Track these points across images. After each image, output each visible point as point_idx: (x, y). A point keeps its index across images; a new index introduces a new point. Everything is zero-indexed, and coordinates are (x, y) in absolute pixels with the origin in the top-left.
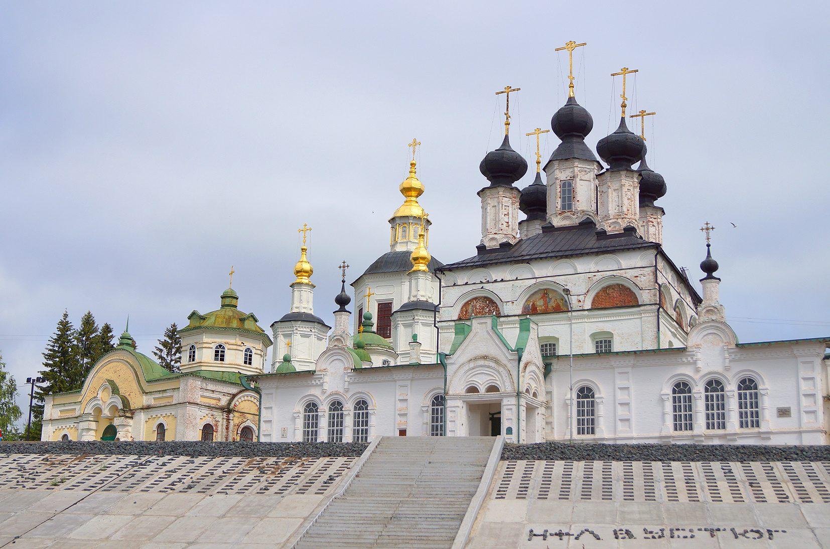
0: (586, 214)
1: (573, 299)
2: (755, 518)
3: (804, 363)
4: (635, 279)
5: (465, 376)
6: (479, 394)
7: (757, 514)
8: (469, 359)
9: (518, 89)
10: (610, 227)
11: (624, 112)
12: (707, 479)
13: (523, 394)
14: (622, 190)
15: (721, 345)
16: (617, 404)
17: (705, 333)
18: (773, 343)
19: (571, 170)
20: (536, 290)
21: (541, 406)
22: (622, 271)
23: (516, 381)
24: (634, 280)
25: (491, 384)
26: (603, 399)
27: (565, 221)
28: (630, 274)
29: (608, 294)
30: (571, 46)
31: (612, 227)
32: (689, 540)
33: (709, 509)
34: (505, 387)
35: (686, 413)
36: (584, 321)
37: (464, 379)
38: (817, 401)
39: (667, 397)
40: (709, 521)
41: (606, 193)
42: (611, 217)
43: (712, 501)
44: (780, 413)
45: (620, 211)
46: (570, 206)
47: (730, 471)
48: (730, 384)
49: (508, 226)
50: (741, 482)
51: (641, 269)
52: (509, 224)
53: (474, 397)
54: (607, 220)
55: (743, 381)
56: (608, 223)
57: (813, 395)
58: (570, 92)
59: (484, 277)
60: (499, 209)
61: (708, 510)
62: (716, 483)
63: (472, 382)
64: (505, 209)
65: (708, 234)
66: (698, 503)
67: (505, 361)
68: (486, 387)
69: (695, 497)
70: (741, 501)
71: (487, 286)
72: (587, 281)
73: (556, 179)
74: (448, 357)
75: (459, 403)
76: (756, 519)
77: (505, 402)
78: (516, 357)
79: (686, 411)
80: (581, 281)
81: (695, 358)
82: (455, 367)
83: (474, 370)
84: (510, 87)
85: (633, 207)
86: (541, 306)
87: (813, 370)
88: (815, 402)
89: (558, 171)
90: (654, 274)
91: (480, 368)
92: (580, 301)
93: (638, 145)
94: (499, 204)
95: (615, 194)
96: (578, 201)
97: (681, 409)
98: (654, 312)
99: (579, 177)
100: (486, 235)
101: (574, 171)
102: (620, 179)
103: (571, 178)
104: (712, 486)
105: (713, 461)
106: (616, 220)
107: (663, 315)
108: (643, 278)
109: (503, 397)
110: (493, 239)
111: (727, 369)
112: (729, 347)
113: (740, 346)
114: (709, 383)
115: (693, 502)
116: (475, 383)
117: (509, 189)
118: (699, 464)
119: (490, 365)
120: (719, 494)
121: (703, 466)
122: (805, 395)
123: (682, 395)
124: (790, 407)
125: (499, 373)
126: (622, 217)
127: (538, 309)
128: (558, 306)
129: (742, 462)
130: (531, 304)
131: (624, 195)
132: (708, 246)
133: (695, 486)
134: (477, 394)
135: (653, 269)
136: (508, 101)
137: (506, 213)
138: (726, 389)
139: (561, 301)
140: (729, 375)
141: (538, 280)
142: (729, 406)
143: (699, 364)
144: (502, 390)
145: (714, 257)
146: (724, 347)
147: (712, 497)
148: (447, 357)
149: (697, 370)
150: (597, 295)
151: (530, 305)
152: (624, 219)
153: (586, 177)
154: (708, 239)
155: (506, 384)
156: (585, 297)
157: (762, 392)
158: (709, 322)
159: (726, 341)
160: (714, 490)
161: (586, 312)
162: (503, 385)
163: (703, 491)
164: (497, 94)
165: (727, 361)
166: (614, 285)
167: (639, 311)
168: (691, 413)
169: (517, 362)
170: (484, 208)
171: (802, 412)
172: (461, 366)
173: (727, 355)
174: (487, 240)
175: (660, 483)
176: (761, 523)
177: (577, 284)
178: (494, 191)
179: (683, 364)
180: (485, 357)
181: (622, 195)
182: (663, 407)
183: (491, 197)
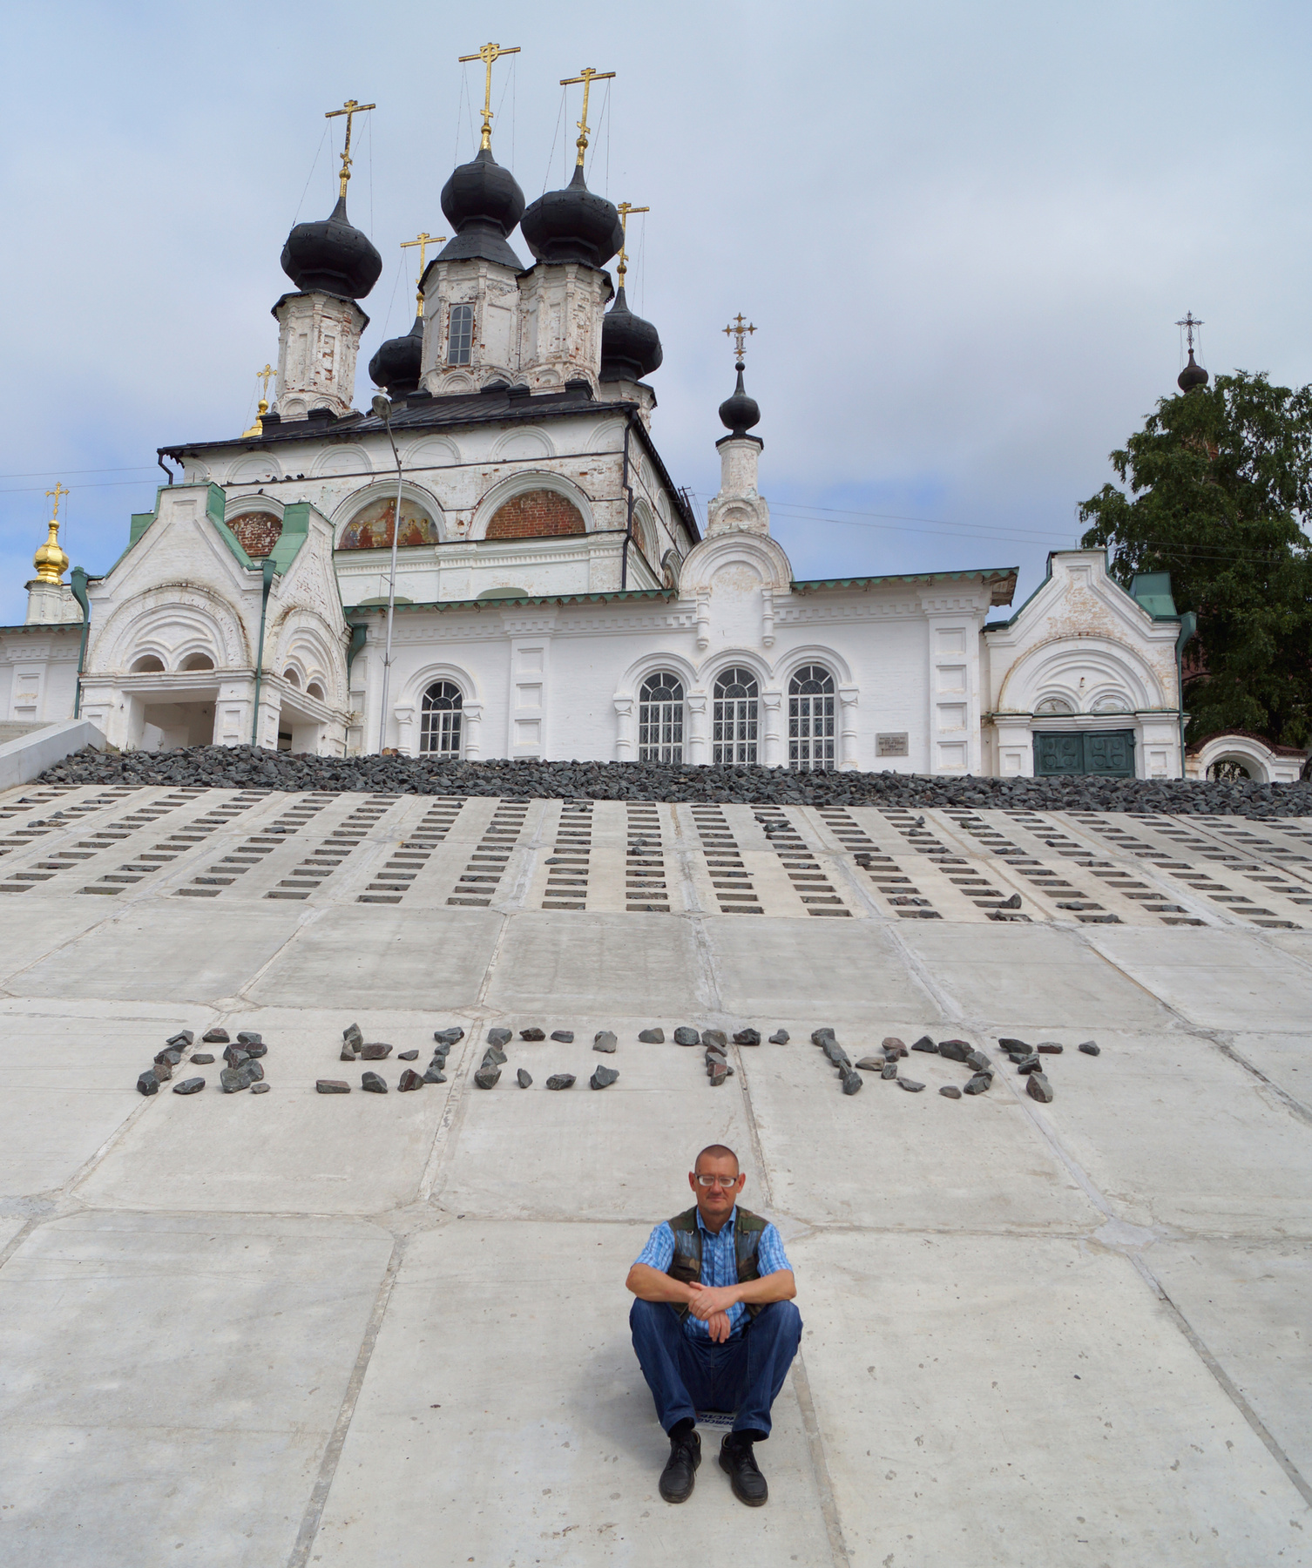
0: (496, 373)
1: (447, 519)
2: (917, 980)
3: (942, 631)
4: (581, 478)
5: (133, 631)
6: (161, 673)
7: (920, 965)
8: (146, 588)
9: (372, 107)
10: (538, 380)
11: (581, 156)
12: (706, 844)
13: (269, 676)
14: (567, 305)
15: (757, 588)
16: (512, 721)
17: (722, 561)
18: (878, 581)
19: (472, 283)
20: (371, 499)
21: (333, 721)
22: (553, 461)
23: (254, 644)
24: (580, 481)
25: (194, 651)
26: (479, 709)
27: (453, 384)
28: (571, 467)
29: (523, 511)
30: (492, 53)
31: (542, 379)
32: (580, 1099)
33: (707, 938)
34: (227, 658)
35: (668, 745)
36: (467, 565)
37: (128, 639)
38: (969, 719)
39: (627, 705)
40: (704, 992)
41: (535, 314)
42: (542, 360)
43: (720, 912)
44: (884, 746)
45: (561, 348)
46: (465, 356)
47: (784, 825)
48: (772, 678)
49: (330, 379)
50: (823, 852)
51: (594, 458)
52: (333, 373)
53: (151, 683)
54: (533, 367)
55: (802, 673)
56: (535, 373)
57: (961, 706)
58: (482, 142)
59: (265, 470)
60: (312, 342)
61: (702, 944)
62: (737, 855)
63: (148, 646)
64: (326, 343)
65: (740, 341)
66: (665, 915)
67: (231, 595)
68: (182, 657)
69: (656, 896)
70: (837, 913)
71: (271, 490)
72: (479, 481)
73: (441, 299)
74: (96, 582)
75: (115, 696)
76: (922, 985)
77: (225, 693)
78: (260, 585)
79: (669, 741)
80: (466, 481)
81: (695, 618)
82: (110, 608)
83: (155, 617)
84: (356, 103)
85: (588, 345)
86: (380, 534)
87: (964, 648)
88: (964, 723)
89: (445, 283)
90: (620, 469)
91: (171, 612)
92: (461, 523)
93: (604, 216)
94: (313, 330)
95: (552, 314)
96: (483, 346)
97: (658, 735)
98: (617, 549)
99: (487, 298)
100: (283, 394)
101: (478, 285)
102: (564, 282)
103: (470, 298)
104: (722, 864)
105: (730, 801)
106: (550, 366)
107: (635, 562)
108: (597, 477)
109: (220, 683)
110: (296, 401)
111: (767, 644)
112: (775, 593)
113: (801, 589)
114: (726, 677)
115: (644, 913)
116: (156, 647)
117: (336, 302)
118: (685, 809)
119: (194, 603)
120: (750, 886)
121: (693, 813)
122: (943, 706)
123: (661, 704)
124: (907, 734)
125: (215, 623)
126: (565, 360)
127: (373, 539)
128: (417, 533)
129: (819, 806)
130: (360, 530)
131: (571, 316)
132: (740, 367)
133: (661, 864)
134: (157, 673)
135: (620, 458)
136: (348, 129)
137: (328, 351)
138: (762, 690)
139: (424, 525)
140: (771, 658)
141: (378, 478)
142: (767, 729)
143: (705, 631)
144: (219, 663)
145: (750, 393)
146: (765, 593)
147: (720, 896)
148: (91, 583)
149: (700, 646)
150: (500, 513)
151: (358, 532)
152: (568, 365)
153: (502, 301)
154: (740, 353)
155: (230, 650)
156: (473, 514)
157: (845, 697)
158: (731, 535)
159: (769, 580)
160: (729, 875)
161: (473, 547)
162: (222, 652)
163: (688, 877)
164: (329, 115)
165: (769, 624)
166: (537, 493)
167: (585, 546)
168: (679, 744)
169: (261, 597)
170: (283, 341)
171: (934, 745)
172: (123, 604)
173: (769, 612)
174: (283, 403)
175: (536, 853)
176: (954, 1006)
177: (459, 487)
178: (305, 302)
179: (670, 631)
180: (183, 585)
181: (566, 317)
182: (617, 729)
183: (297, 315)
